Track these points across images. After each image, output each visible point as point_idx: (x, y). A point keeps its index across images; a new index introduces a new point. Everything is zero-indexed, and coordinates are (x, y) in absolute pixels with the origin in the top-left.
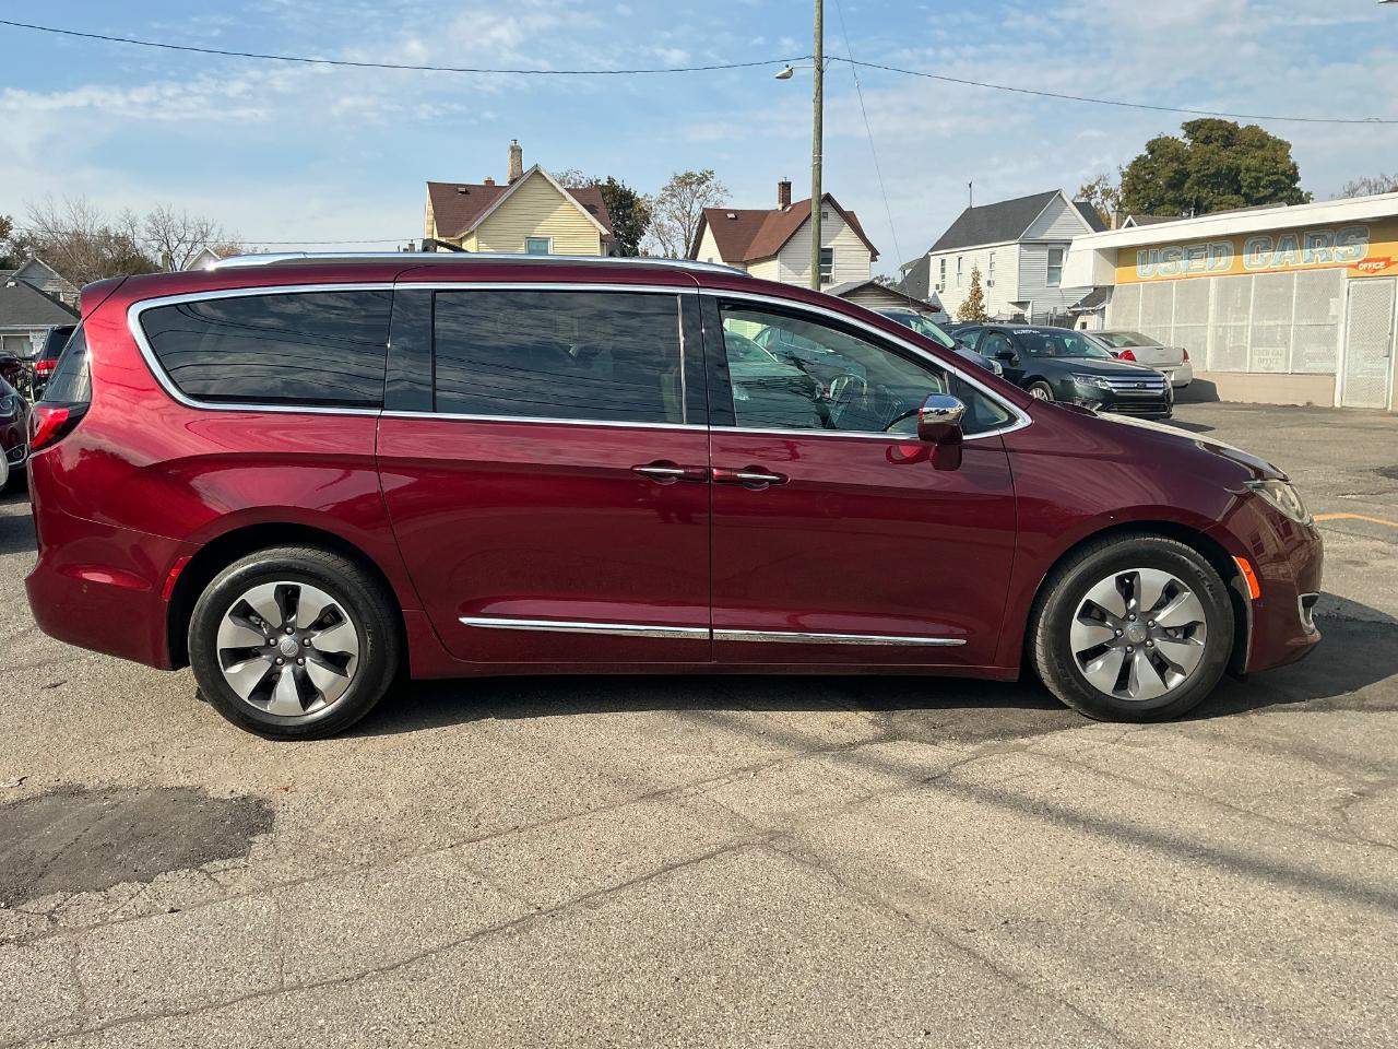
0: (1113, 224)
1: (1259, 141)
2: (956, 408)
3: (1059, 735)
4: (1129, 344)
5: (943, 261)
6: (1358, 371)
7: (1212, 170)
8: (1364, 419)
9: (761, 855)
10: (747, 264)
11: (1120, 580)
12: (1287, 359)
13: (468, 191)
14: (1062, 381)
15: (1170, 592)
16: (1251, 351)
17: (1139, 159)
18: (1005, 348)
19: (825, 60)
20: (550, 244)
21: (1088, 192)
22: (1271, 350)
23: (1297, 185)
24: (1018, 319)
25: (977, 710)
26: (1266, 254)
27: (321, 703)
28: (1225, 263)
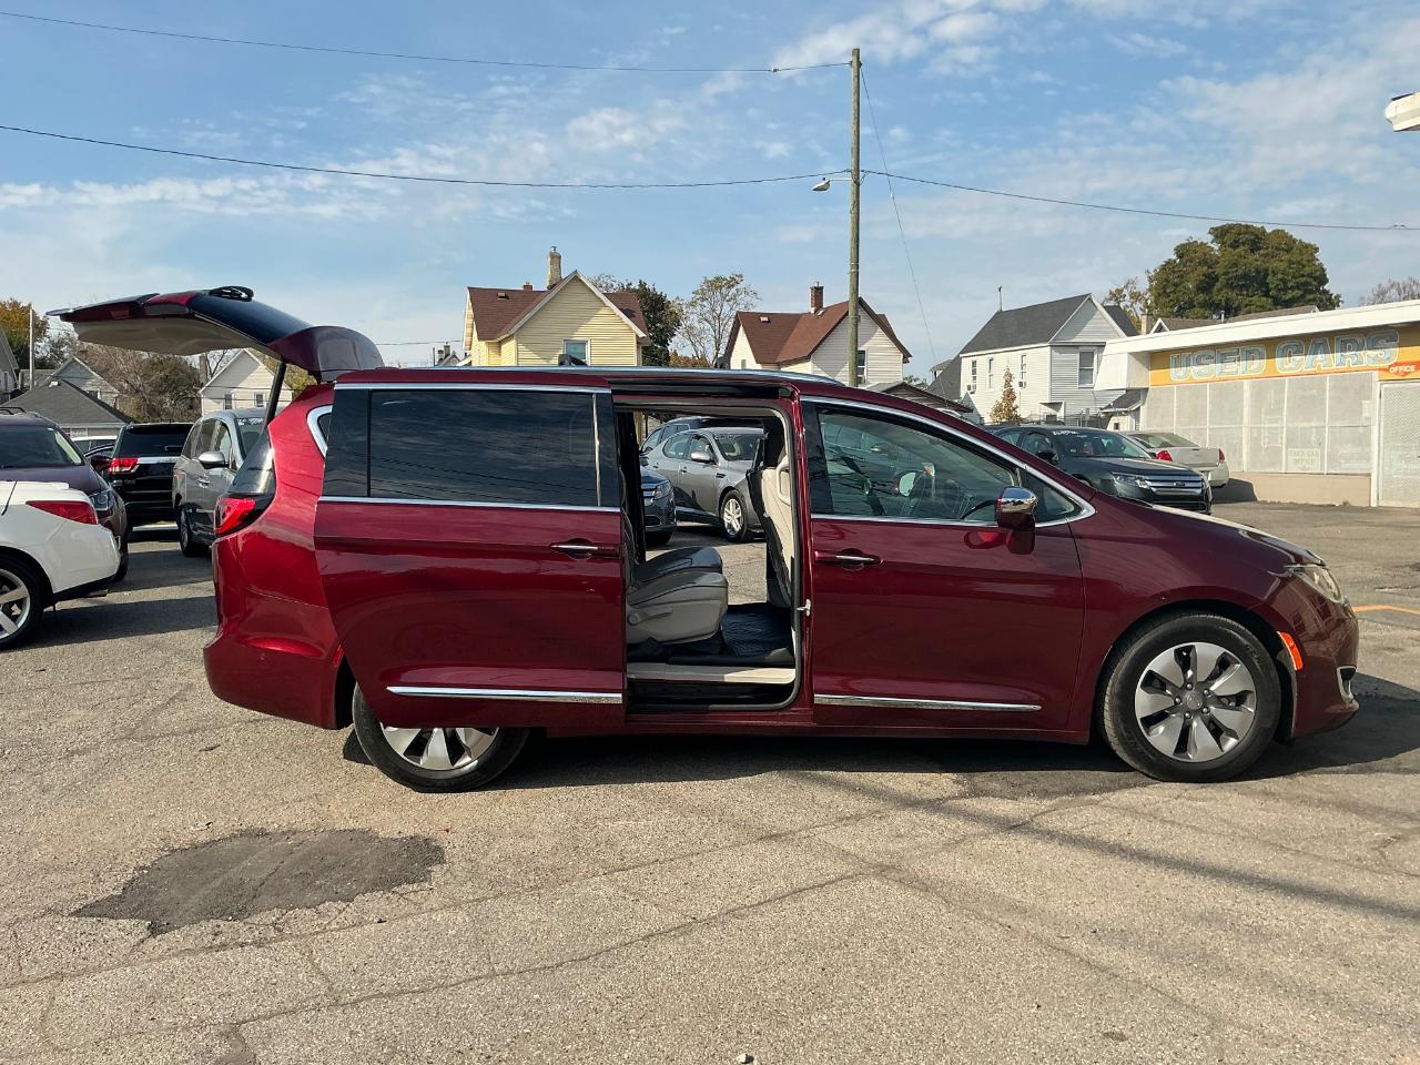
0: (1144, 329)
1: (1284, 243)
2: (1030, 499)
3: (1126, 793)
4: (1165, 445)
5: (974, 363)
6: (1393, 470)
7: (1240, 272)
8: (1401, 519)
9: (876, 883)
10: (779, 365)
11: (1178, 652)
12: (1322, 460)
13: (508, 295)
14: (1103, 481)
15: (1223, 664)
16: (1287, 451)
17: (1168, 263)
18: (1044, 448)
19: (861, 173)
20: (588, 347)
21: (1117, 295)
22: (1306, 451)
23: (1326, 287)
24: (1051, 419)
25: (1050, 772)
26: (1298, 358)
27: (468, 759)
28: (1257, 366)
